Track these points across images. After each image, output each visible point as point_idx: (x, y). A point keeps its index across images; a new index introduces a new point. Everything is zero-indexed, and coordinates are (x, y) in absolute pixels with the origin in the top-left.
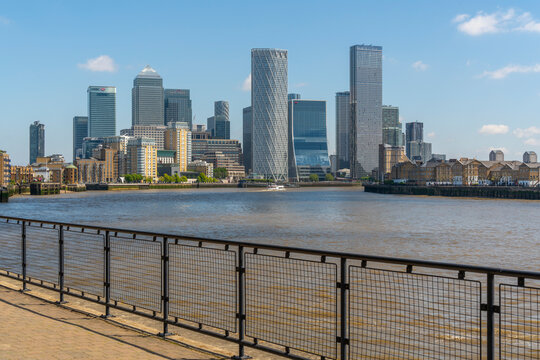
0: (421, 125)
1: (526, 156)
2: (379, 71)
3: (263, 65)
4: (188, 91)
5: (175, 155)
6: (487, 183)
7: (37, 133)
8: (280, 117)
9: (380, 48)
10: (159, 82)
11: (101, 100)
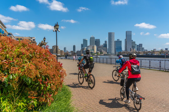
0: (142, 44)
1: (154, 49)
2: (131, 35)
3: (110, 35)
4: (99, 39)
5: (94, 50)
6: (145, 54)
7: (74, 47)
8: (113, 44)
9: (131, 31)
10: (94, 38)
11: (85, 41)
